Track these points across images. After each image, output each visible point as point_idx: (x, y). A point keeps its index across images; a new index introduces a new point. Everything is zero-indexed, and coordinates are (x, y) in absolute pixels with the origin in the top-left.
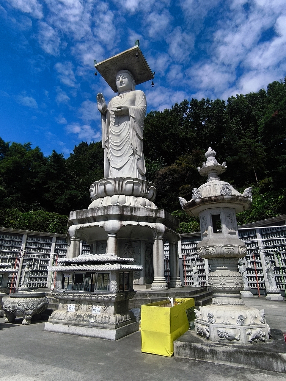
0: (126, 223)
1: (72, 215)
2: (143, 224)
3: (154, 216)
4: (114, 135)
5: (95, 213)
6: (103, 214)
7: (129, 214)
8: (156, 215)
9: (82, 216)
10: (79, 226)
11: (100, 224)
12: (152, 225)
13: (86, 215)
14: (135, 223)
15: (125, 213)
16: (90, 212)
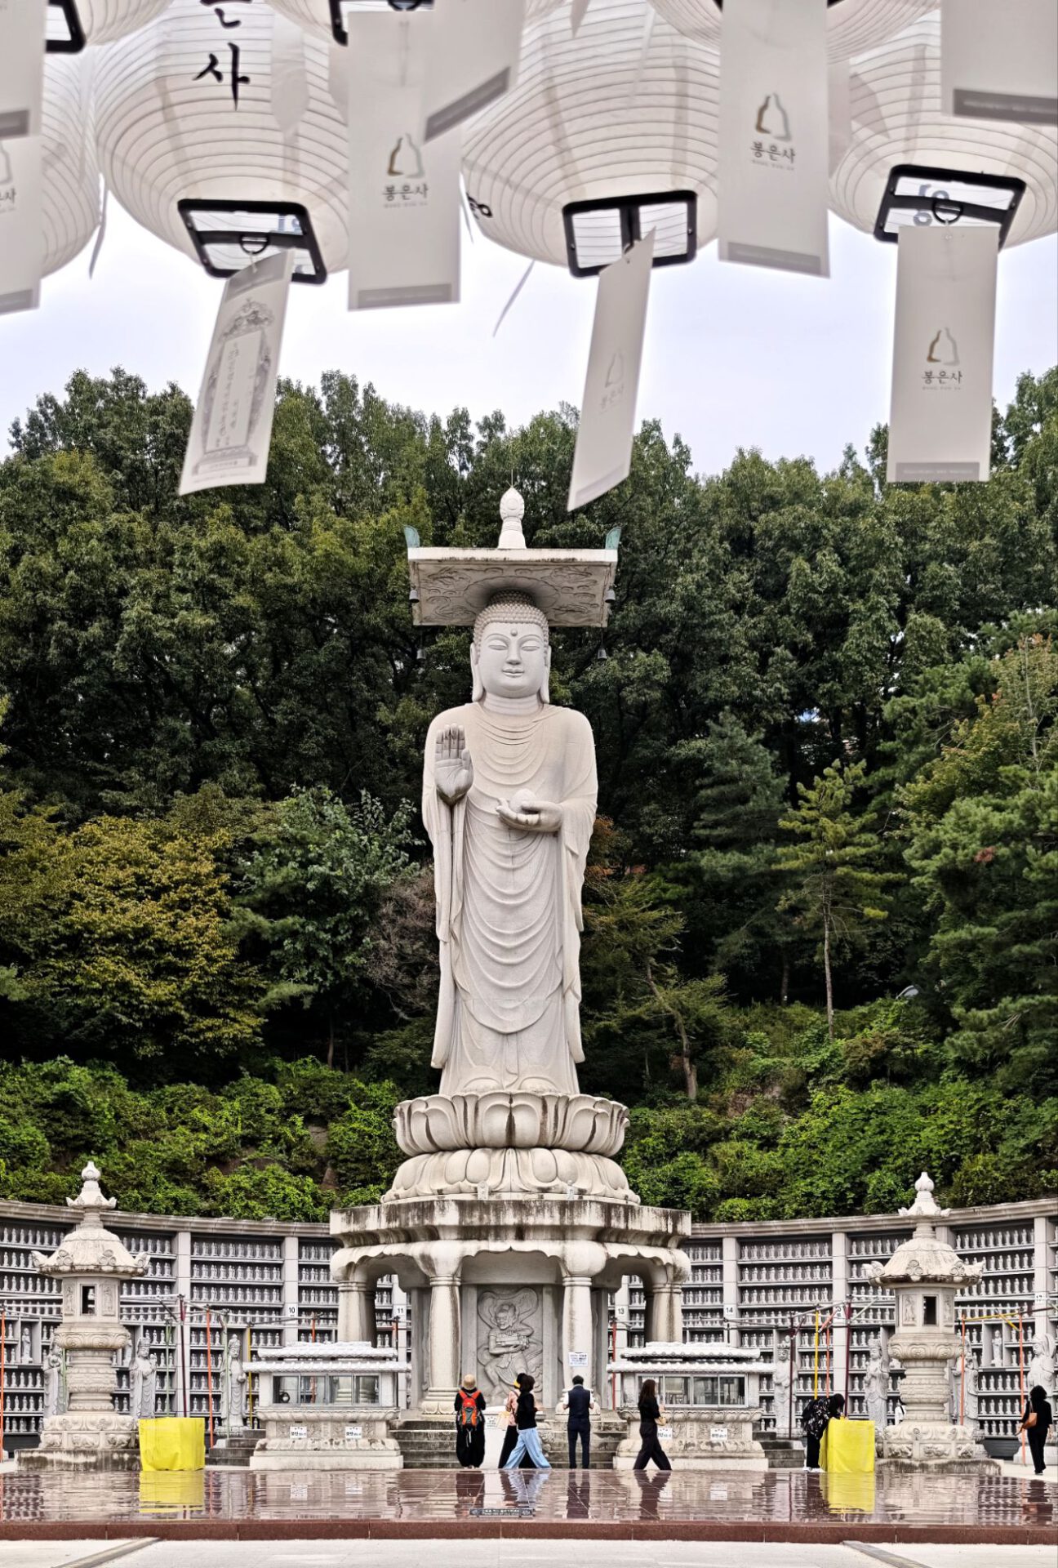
0: (616, 1250)
1: (443, 1209)
2: (648, 1252)
3: (670, 1230)
4: (492, 901)
5: (528, 1214)
6: (557, 1222)
7: (622, 1226)
8: (675, 1227)
9: (481, 1219)
10: (472, 1247)
11: (551, 1248)
12: (664, 1255)
13: (498, 1217)
14: (631, 1250)
15: (614, 1223)
16: (510, 1212)
